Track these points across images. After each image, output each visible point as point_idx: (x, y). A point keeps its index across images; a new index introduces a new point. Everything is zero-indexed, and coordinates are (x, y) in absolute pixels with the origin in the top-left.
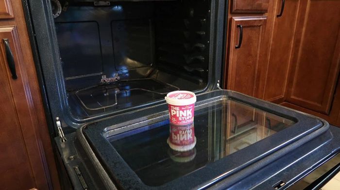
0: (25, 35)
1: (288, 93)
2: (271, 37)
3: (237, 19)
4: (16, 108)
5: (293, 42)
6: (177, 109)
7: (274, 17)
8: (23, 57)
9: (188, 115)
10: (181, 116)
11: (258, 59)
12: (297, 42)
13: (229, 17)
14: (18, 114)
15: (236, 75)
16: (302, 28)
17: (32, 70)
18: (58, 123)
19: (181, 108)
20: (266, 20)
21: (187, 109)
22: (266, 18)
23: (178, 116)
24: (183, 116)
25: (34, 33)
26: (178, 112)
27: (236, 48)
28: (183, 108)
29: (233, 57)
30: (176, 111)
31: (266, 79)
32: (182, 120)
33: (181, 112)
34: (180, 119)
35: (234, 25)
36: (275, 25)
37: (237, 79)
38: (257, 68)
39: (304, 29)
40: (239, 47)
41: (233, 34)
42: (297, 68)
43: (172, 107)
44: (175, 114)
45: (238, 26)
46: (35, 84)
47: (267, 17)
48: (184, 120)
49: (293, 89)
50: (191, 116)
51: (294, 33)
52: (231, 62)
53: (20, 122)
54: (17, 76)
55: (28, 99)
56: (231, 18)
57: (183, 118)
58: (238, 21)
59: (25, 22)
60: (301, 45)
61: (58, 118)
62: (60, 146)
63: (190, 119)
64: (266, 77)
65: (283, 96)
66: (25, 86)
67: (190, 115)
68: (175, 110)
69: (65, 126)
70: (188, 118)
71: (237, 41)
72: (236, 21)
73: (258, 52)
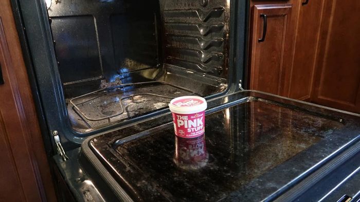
0: (11, 28)
1: (315, 92)
2: (296, 28)
3: (260, 7)
4: (3, 121)
5: (319, 34)
6: (186, 118)
7: (298, 5)
8: (11, 57)
9: (198, 125)
10: (190, 126)
11: (283, 54)
12: (324, 34)
13: (251, 6)
14: (7, 130)
15: (259, 73)
16: (329, 17)
17: (22, 73)
18: (57, 138)
19: (190, 116)
20: (290, 9)
21: (197, 118)
22: (291, 7)
23: (186, 127)
24: (192, 127)
25: (24, 26)
26: (186, 122)
27: (259, 41)
28: (192, 117)
29: (255, 52)
30: (183, 121)
31: (291, 78)
32: (192, 132)
33: (190, 121)
34: (189, 131)
35: (257, 14)
36: (300, 14)
37: (261, 78)
38: (281, 65)
39: (331, 18)
40: (262, 40)
41: (256, 26)
42: (324, 64)
43: (178, 116)
44: (182, 124)
45: (262, 16)
46: (27, 90)
47: (292, 5)
48: (195, 131)
49: (320, 88)
50: (202, 127)
51: (320, 24)
52: (253, 59)
53: (9, 139)
54: (4, 81)
55: (18, 109)
56: (254, 7)
57: (193, 129)
58: (261, 10)
59: (11, 12)
60: (328, 37)
61: (56, 132)
62: (61, 166)
63: (200, 129)
64: (291, 75)
65: (309, 97)
66: (14, 93)
67: (200, 125)
68: (182, 119)
69: (64, 140)
70: (199, 128)
71: (260, 33)
72: (259, 10)
73: (283, 46)
